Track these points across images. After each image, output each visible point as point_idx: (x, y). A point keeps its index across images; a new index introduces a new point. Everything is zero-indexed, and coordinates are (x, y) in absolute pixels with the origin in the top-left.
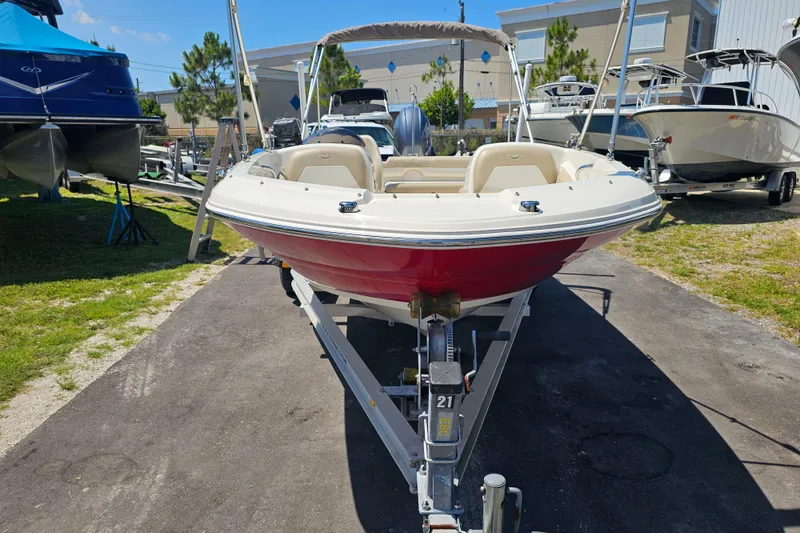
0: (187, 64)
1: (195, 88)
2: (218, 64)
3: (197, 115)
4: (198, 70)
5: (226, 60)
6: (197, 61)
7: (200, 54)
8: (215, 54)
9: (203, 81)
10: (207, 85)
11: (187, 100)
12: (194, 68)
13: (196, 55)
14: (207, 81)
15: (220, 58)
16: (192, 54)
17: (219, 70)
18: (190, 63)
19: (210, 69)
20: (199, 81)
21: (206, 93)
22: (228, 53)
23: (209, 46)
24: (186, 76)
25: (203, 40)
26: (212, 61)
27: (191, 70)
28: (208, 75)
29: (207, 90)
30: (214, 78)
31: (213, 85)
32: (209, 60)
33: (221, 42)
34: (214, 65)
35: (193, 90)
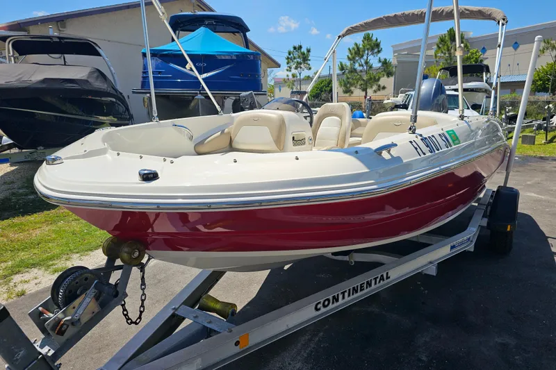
0: (350, 56)
1: (353, 71)
2: (370, 53)
3: (352, 88)
4: (357, 58)
5: (376, 50)
6: (357, 53)
7: (358, 48)
8: (368, 47)
9: (360, 65)
10: (361, 68)
11: (348, 78)
12: (354, 58)
13: (356, 49)
14: (362, 66)
15: (372, 49)
16: (354, 49)
17: (371, 57)
18: (352, 54)
19: (365, 57)
20: (357, 66)
21: (360, 74)
22: (378, 45)
23: (366, 42)
24: (348, 63)
25: (362, 38)
26: (366, 52)
27: (352, 59)
28: (363, 61)
29: (361, 71)
30: (367, 63)
31: (365, 68)
32: (364, 51)
33: (374, 39)
34: (368, 54)
35: (352, 72)
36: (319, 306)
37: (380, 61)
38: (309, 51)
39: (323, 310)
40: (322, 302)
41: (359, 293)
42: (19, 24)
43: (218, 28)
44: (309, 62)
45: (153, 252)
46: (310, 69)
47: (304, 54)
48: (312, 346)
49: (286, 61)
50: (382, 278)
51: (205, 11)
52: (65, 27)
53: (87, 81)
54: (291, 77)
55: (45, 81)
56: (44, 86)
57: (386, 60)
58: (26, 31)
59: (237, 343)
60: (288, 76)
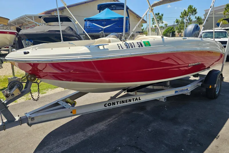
0: (181, 16)
3: (182, 31)
4: (185, 17)
5: (194, 13)
7: (186, 12)
8: (190, 11)
11: (180, 26)
12: (183, 17)
13: (184, 12)
15: (192, 13)
17: (192, 16)
19: (189, 16)
20: (184, 20)
22: (195, 11)
23: (189, 9)
24: (180, 19)
25: (188, 8)
26: (189, 14)
27: (182, 17)
28: (188, 19)
29: (187, 23)
30: (189, 19)
31: (188, 21)
32: (189, 13)
33: (193, 8)
34: (190, 15)
35: (182, 23)
36: (106, 105)
37: (196, 18)
38: (162, 15)
39: (108, 107)
40: (107, 104)
41: (125, 103)
42: (48, 12)
43: (117, 8)
44: (162, 20)
45: (42, 79)
46: (163, 23)
47: (160, 16)
48: (111, 122)
49: (152, 20)
50: (136, 99)
51: (115, 1)
52: (63, 12)
53: (64, 31)
54: (154, 27)
55: (49, 31)
56: (49, 33)
57: (199, 17)
58: (50, 14)
59: (71, 112)
60: (152, 26)
